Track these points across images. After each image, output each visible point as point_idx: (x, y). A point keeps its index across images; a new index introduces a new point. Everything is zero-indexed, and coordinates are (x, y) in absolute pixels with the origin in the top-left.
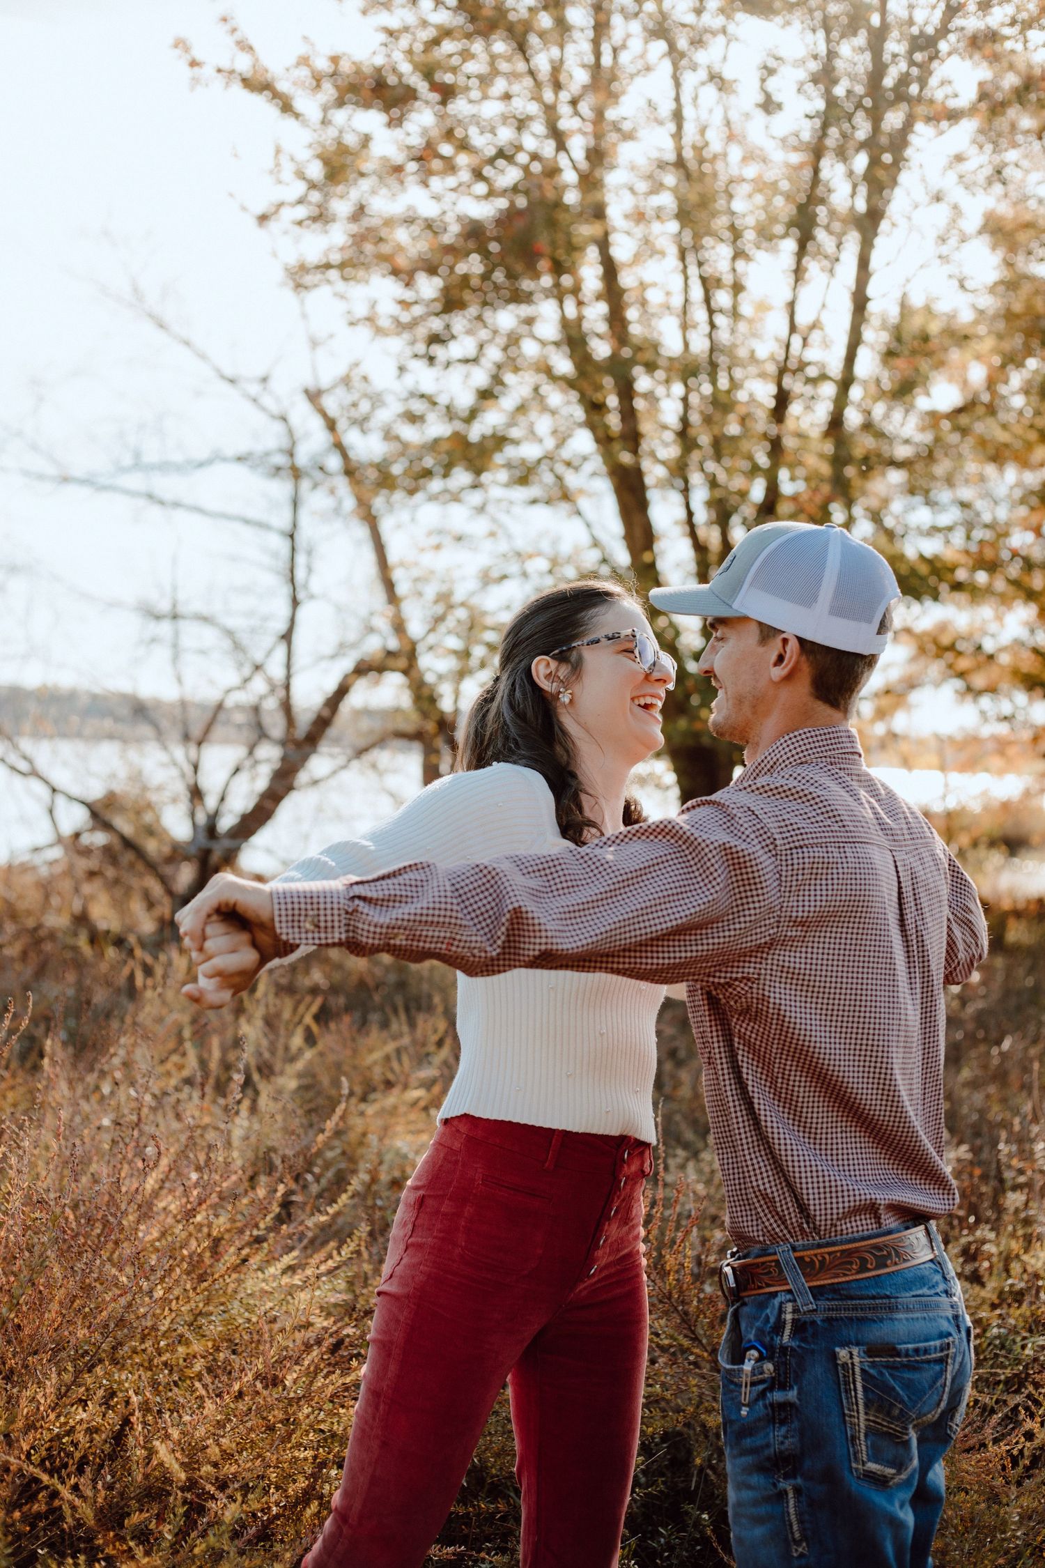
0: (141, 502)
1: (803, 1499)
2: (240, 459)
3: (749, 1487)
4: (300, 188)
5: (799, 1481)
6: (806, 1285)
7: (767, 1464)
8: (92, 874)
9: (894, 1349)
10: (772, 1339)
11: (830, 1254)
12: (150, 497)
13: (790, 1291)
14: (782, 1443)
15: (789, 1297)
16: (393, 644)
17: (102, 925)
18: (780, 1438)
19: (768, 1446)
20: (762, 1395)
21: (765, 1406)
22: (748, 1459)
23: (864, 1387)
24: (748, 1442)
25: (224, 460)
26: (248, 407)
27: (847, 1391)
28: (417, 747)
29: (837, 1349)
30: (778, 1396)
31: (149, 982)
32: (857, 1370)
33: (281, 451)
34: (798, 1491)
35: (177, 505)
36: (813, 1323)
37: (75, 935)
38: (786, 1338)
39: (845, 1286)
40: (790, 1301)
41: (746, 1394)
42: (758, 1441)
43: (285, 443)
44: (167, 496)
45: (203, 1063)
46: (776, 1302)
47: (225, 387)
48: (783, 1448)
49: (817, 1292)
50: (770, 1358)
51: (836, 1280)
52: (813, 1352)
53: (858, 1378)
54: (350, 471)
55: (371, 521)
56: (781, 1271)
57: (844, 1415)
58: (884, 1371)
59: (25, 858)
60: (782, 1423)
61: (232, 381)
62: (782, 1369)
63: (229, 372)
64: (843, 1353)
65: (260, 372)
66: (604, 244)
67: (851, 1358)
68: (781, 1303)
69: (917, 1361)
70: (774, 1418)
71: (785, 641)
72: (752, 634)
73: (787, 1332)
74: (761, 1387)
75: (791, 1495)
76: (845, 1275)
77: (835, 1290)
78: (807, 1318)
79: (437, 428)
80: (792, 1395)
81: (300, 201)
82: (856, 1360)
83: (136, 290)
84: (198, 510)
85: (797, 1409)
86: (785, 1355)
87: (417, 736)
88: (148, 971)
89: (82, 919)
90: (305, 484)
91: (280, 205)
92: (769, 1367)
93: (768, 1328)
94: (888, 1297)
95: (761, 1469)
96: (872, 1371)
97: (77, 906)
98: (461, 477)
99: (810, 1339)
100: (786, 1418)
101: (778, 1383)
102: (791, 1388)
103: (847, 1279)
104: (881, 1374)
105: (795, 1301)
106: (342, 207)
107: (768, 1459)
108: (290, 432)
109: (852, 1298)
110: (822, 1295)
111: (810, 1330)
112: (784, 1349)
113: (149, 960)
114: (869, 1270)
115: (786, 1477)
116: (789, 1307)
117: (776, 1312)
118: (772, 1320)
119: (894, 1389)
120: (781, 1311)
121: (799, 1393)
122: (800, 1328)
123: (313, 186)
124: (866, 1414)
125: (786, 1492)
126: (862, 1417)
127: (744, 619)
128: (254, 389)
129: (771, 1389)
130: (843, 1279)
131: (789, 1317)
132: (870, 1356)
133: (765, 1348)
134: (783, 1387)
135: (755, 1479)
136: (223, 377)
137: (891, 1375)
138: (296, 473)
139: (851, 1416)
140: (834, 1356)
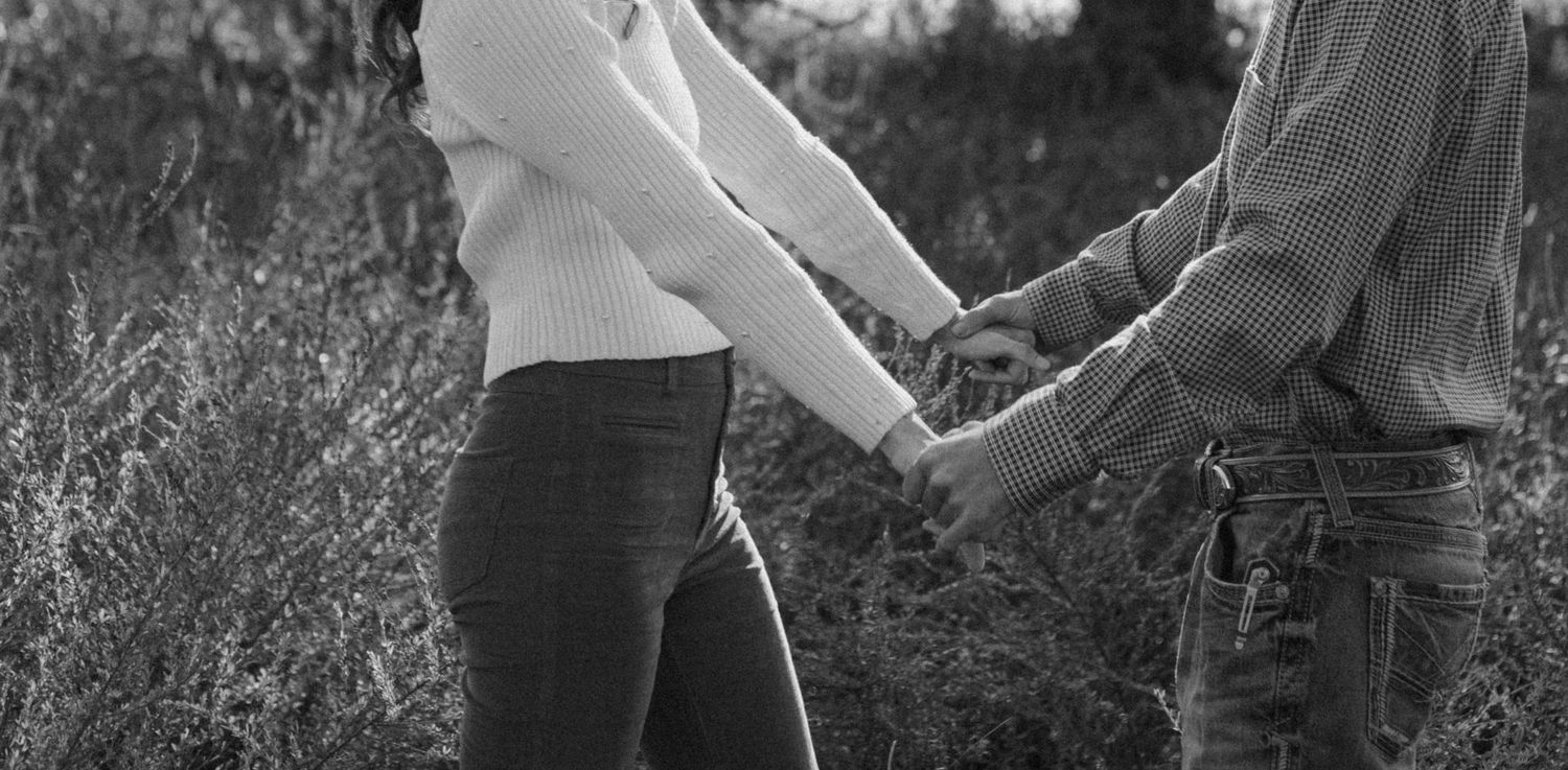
1: (1299, 760)
3: (1228, 738)
5: (1298, 737)
6: (1346, 495)
7: (1261, 712)
9: (1435, 587)
10: (1292, 556)
11: (1379, 460)
13: (1323, 501)
14: (1287, 687)
15: (1320, 507)
17: (234, 55)
18: (1281, 681)
19: (1265, 688)
20: (1270, 623)
21: (1271, 639)
22: (1236, 703)
23: (1396, 630)
24: (1239, 681)
27: (1377, 632)
29: (1373, 580)
30: (1291, 628)
31: (313, 131)
32: (1392, 608)
34: (1294, 750)
36: (1347, 543)
37: (198, 69)
38: (1310, 557)
39: (1390, 502)
40: (1321, 512)
41: (1245, 623)
42: (1255, 680)
45: (393, 242)
46: (1302, 511)
48: (1286, 693)
49: (1358, 505)
50: (1286, 580)
51: (1381, 494)
52: (1342, 579)
53: (1392, 619)
56: (1314, 474)
57: (1369, 661)
58: (1421, 614)
60: (1290, 661)
62: (1300, 596)
64: (1379, 584)
67: (1388, 592)
68: (1308, 514)
69: (1454, 606)
70: (1279, 654)
73: (1313, 550)
74: (1270, 614)
75: (1283, 754)
76: (1394, 489)
77: (1377, 506)
78: (1340, 536)
80: (1309, 629)
82: (1393, 594)
85: (1312, 648)
86: (1307, 578)
88: (311, 116)
89: (204, 46)
92: (1283, 591)
93: (1287, 541)
94: (1434, 523)
95: (1252, 717)
96: (1408, 612)
97: (197, 27)
99: (1341, 563)
100: (1295, 657)
101: (1292, 611)
102: (1309, 619)
103: (1395, 494)
104: (1417, 616)
105: (1328, 512)
107: (1263, 706)
109: (1396, 519)
110: (1362, 509)
111: (1343, 551)
112: (1306, 571)
113: (312, 99)
114: (1418, 487)
115: (1281, 730)
116: (1320, 519)
117: (1300, 524)
118: (1294, 533)
119: (1428, 637)
120: (1307, 523)
121: (1318, 628)
122: (1329, 547)
124: (1393, 664)
125: (1278, 749)
126: (1388, 665)
129: (1283, 618)
130: (1390, 494)
131: (1317, 532)
132: (1408, 594)
133: (1278, 565)
134: (1298, 617)
135: (1238, 729)
137: (1427, 619)
139: (1376, 664)
140: (1369, 587)
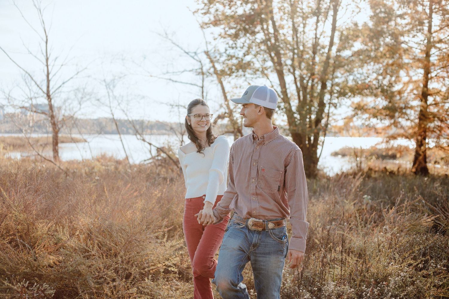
0: (168, 81)
2: (190, 71)
4: (202, 6)
8: (159, 165)
12: (170, 80)
16: (227, 111)
25: (187, 71)
26: (192, 59)
28: (233, 134)
33: (200, 69)
35: (176, 82)
43: (200, 67)
44: (174, 80)
47: (185, 54)
54: (216, 72)
55: (221, 83)
59: (142, 163)
61: (187, 53)
63: (187, 51)
65: (195, 51)
66: (272, 18)
71: (261, 108)
72: (253, 107)
79: (235, 61)
81: (203, 9)
83: (166, 34)
84: (181, 82)
87: (233, 132)
90: (205, 76)
91: (198, 10)
98: (241, 72)
106: (212, 10)
108: (202, 64)
123: (206, 4)
127: (252, 104)
128: (193, 55)
136: (185, 52)
138: (203, 74)
